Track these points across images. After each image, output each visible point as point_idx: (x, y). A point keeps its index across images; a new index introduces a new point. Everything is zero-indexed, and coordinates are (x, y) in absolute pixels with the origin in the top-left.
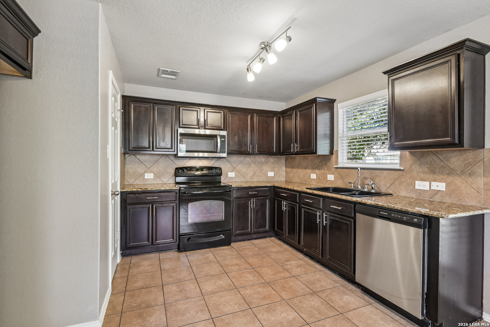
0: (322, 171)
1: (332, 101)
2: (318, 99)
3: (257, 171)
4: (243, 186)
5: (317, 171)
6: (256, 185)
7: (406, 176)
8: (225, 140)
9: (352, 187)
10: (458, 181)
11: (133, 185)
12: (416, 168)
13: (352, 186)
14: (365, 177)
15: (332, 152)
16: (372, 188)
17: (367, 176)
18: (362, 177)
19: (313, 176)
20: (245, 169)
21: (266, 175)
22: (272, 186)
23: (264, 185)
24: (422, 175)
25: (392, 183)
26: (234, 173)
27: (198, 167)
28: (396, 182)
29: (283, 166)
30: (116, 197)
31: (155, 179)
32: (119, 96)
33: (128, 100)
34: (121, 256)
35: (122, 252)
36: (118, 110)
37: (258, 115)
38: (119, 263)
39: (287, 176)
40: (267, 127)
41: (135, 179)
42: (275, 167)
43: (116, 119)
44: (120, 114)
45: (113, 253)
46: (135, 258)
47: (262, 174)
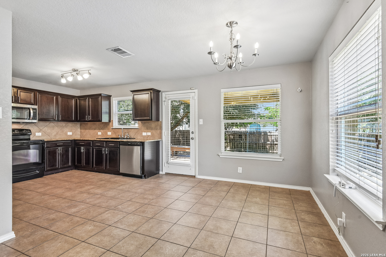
0: (105, 131)
1: (110, 96)
2: (102, 94)
3: (59, 132)
4: (53, 140)
5: (102, 131)
6: (62, 139)
7: (140, 131)
8: (36, 112)
10: (154, 131)
12: (143, 128)
13: (119, 136)
15: (110, 121)
16: (128, 136)
17: (126, 132)
18: (124, 132)
19: (100, 133)
20: (49, 130)
21: (66, 134)
22: (73, 140)
23: (67, 140)
24: (144, 130)
25: (135, 134)
26: (41, 133)
28: (137, 133)
29: (78, 129)
37: (61, 97)
39: (82, 134)
40: (68, 104)
42: (72, 129)
47: (63, 134)
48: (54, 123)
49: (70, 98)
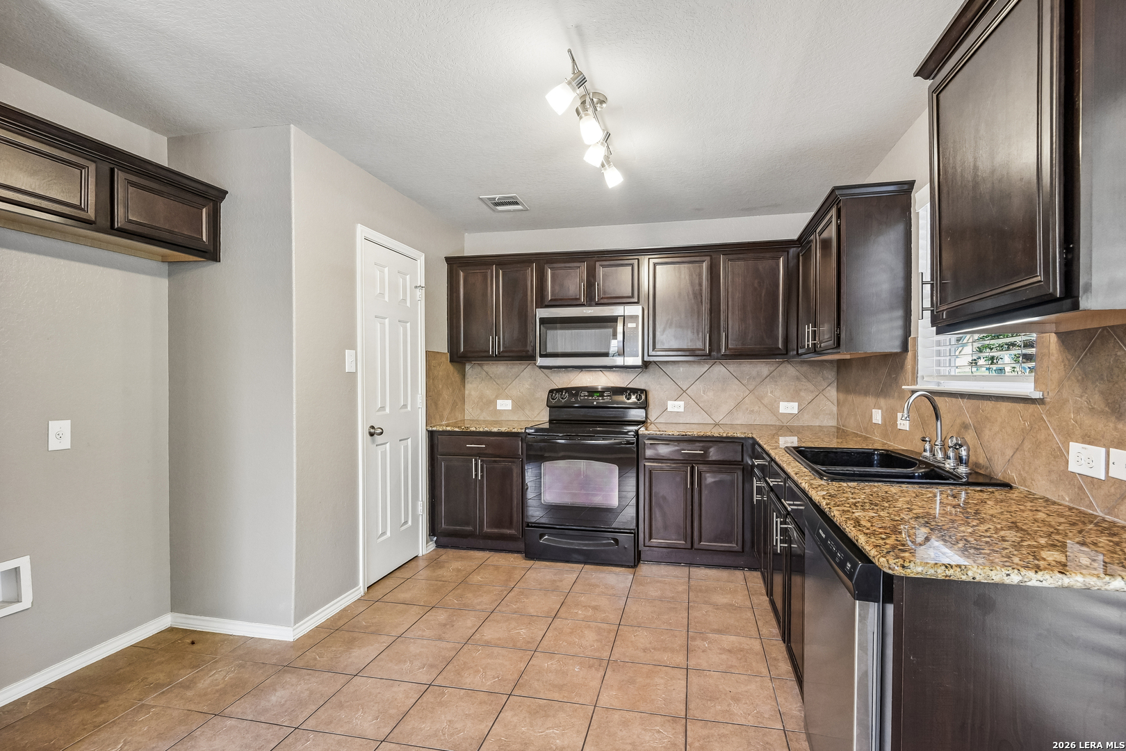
0: (891, 402)
1: (907, 188)
2: (838, 193)
3: (747, 400)
4: (667, 434)
5: (882, 402)
6: (702, 434)
7: (1049, 421)
8: (637, 328)
9: (925, 454)
12: (1074, 395)
13: (925, 450)
14: (964, 423)
15: (906, 344)
16: (961, 459)
17: (968, 419)
18: (958, 421)
19: (877, 416)
20: (711, 394)
21: (774, 411)
22: (748, 438)
23: (725, 435)
24: (1089, 421)
25: (1016, 447)
26: (682, 403)
27: (598, 387)
29: (829, 388)
30: (409, 440)
31: (513, 411)
32: (419, 261)
33: (456, 264)
34: (432, 546)
35: (435, 538)
36: (416, 287)
37: (731, 257)
38: (420, 555)
39: (840, 414)
40: (756, 285)
41: (482, 410)
42: (800, 390)
43: (406, 303)
44: (420, 294)
45: (388, 534)
46: (451, 553)
47: (760, 407)
48: (727, 364)
49: (768, 255)
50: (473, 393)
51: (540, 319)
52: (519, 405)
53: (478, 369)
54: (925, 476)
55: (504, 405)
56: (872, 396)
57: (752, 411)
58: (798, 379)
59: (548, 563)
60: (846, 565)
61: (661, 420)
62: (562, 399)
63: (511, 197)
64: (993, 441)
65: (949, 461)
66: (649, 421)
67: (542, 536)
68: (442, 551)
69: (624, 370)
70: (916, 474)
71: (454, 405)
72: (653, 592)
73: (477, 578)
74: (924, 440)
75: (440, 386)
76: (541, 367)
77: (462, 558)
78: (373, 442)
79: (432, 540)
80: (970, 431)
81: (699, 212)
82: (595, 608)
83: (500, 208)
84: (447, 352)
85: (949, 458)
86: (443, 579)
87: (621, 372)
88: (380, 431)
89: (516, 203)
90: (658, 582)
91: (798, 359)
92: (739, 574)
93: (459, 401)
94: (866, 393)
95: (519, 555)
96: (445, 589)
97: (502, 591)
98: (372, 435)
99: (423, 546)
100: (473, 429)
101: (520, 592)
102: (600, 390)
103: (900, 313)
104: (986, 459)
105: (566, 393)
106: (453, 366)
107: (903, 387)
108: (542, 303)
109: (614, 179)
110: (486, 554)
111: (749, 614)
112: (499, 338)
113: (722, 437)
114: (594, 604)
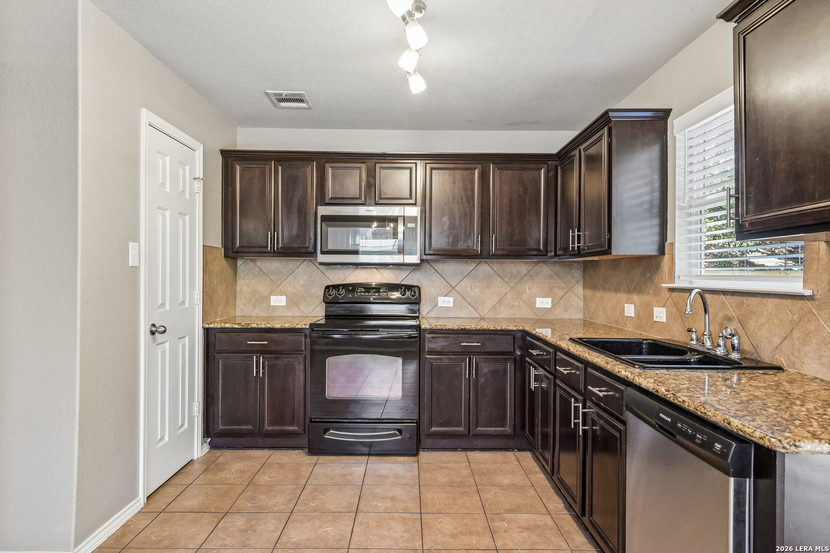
0: (645, 298)
2: (611, 114)
3: (508, 296)
4: (447, 328)
5: (635, 297)
6: (479, 327)
7: (819, 314)
8: (416, 228)
9: (692, 342)
11: (250, 317)
13: (692, 340)
14: (727, 316)
15: (662, 250)
16: (733, 346)
17: (731, 313)
18: (721, 315)
19: (630, 310)
20: (477, 290)
21: (531, 305)
22: (520, 330)
23: (499, 328)
25: (784, 336)
26: (451, 299)
27: (374, 283)
29: (577, 285)
30: (187, 338)
31: (287, 307)
32: (197, 151)
33: (230, 157)
34: (206, 448)
35: (210, 439)
36: (195, 179)
37: (498, 165)
38: (195, 458)
39: (586, 309)
40: (521, 192)
41: (255, 306)
42: (554, 287)
43: (185, 195)
44: (198, 186)
45: (167, 438)
46: (228, 454)
47: (519, 302)
48: (491, 263)
49: (531, 166)
50: (245, 289)
51: (322, 216)
52: (293, 301)
53: (250, 264)
54: (700, 362)
55: (278, 301)
56: (624, 291)
57: (513, 306)
58: (551, 277)
59: (332, 458)
60: (713, 446)
61: (432, 315)
62: (340, 295)
63: (299, 95)
64: (759, 331)
65: (719, 348)
66: (421, 316)
67: (326, 430)
68: (217, 453)
69: (398, 267)
70: (692, 360)
71: (227, 301)
72: (441, 478)
73: (264, 478)
74: (690, 331)
75: (215, 282)
76: (321, 264)
77: (242, 459)
78: (154, 340)
79: (206, 442)
80: (734, 323)
81: (471, 123)
82: (393, 499)
83: (283, 104)
84: (221, 246)
85: (719, 346)
86: (228, 482)
87: (395, 269)
88: (162, 329)
89: (301, 101)
90: (442, 468)
91: (556, 259)
92: (510, 455)
93: (232, 296)
94: (617, 290)
95: (300, 451)
96: (233, 492)
97: (294, 489)
98: (153, 333)
99: (198, 449)
100: (254, 326)
101: (314, 489)
102: (374, 286)
103: (656, 221)
104: (751, 347)
105: (342, 289)
106: (227, 261)
107: (663, 285)
108: (322, 201)
109: (417, 86)
110: (266, 453)
111: (532, 492)
112: (278, 234)
113: (489, 330)
114: (390, 494)
